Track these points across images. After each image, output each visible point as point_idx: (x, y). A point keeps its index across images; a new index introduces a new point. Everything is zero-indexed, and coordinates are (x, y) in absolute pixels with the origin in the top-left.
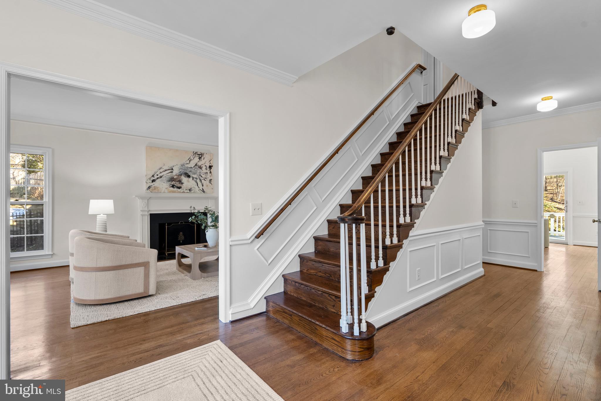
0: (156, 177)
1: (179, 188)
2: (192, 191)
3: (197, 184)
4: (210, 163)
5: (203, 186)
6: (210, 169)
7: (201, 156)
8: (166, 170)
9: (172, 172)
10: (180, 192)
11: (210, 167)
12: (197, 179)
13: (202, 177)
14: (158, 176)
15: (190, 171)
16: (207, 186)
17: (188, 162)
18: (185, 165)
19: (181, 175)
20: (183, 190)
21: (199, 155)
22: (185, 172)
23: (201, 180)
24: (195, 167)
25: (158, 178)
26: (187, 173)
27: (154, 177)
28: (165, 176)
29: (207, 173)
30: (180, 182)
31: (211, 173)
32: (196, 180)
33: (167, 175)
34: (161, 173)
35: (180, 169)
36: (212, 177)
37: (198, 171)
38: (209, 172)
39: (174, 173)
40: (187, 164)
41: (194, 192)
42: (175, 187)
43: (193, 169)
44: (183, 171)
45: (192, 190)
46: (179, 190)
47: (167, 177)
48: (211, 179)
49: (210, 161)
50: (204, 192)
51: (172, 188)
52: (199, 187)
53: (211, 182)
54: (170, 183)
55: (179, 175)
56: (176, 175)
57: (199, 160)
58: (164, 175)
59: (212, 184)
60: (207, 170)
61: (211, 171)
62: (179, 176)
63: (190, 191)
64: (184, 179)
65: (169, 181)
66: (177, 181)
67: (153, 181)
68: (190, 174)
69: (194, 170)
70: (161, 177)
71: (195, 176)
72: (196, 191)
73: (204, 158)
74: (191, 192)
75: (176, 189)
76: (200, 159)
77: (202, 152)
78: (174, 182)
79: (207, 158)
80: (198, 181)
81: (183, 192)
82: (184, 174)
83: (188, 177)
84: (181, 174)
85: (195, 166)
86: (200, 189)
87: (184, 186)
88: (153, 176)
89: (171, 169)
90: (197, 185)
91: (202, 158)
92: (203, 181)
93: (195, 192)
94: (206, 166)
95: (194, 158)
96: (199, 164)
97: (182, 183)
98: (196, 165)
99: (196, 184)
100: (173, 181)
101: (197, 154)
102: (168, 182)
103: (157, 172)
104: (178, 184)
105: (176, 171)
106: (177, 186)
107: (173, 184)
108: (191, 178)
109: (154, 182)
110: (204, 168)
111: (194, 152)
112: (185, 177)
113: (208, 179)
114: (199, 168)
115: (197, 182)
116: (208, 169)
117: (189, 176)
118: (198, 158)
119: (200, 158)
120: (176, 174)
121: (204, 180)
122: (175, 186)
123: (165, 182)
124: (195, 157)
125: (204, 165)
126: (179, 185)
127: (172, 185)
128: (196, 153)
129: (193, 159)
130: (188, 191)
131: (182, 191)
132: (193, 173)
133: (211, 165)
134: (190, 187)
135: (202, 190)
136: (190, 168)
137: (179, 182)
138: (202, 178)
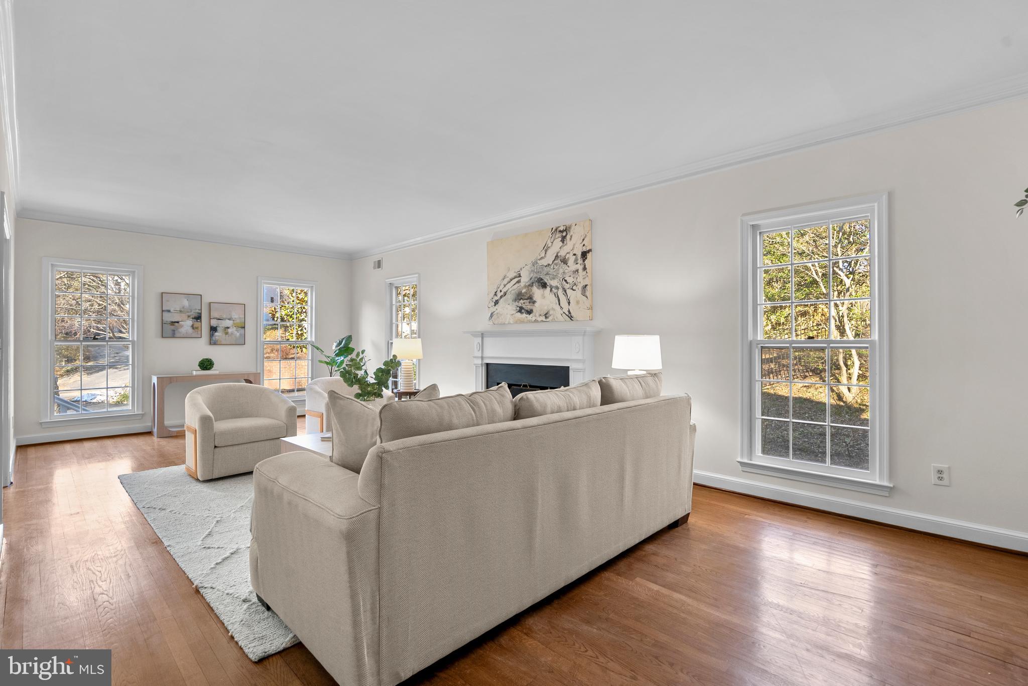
0: (499, 294)
1: (529, 312)
2: (550, 318)
3: (559, 300)
4: (584, 245)
5: (569, 303)
6: (584, 261)
7: (563, 233)
8: (511, 280)
9: (519, 282)
10: (530, 322)
11: (584, 255)
12: (557, 288)
13: (567, 283)
14: (502, 293)
15: (547, 274)
16: (578, 302)
17: (543, 255)
18: (538, 261)
19: (531, 285)
20: (536, 316)
21: (561, 232)
22: (539, 277)
23: (565, 291)
24: (556, 262)
25: (501, 297)
26: (542, 279)
27: (497, 296)
28: (510, 292)
29: (577, 271)
30: (531, 299)
31: (585, 269)
32: (556, 291)
33: (512, 288)
34: (505, 286)
35: (530, 274)
36: (587, 278)
37: (561, 271)
38: (580, 268)
39: (522, 284)
40: (542, 258)
41: (553, 321)
42: (523, 311)
43: (552, 267)
44: (535, 275)
45: (551, 315)
46: (530, 317)
47: (513, 292)
48: (586, 285)
49: (583, 240)
50: (571, 318)
51: (519, 313)
52: (561, 307)
53: (585, 292)
54: (517, 303)
55: (529, 285)
56: (525, 286)
57: (561, 244)
58: (509, 289)
59: (587, 297)
60: (577, 264)
61: (585, 266)
62: (530, 287)
63: (546, 317)
64: (537, 292)
65: (515, 300)
66: (526, 299)
67: (496, 303)
68: (547, 279)
69: (554, 269)
70: (505, 294)
71: (554, 283)
72: (557, 318)
73: (571, 237)
74: (547, 320)
75: (524, 315)
76: (563, 243)
77: (568, 224)
78: (522, 301)
79: (576, 234)
80: (560, 293)
81: (536, 321)
82: (537, 282)
83: (543, 288)
84: (533, 283)
85: (554, 260)
86: (564, 313)
87: (537, 308)
88: (496, 294)
89: (518, 276)
90: (558, 303)
91: (568, 237)
92: (569, 292)
93: (556, 320)
94: (575, 255)
95: (552, 243)
96: (562, 253)
97: (534, 302)
98: (557, 256)
99: (557, 301)
100: (520, 300)
101: (558, 231)
102: (514, 303)
103: (500, 285)
104: (528, 304)
105: (525, 279)
106: (526, 309)
107: (520, 305)
108: (548, 289)
109: (497, 305)
110: (572, 259)
111: (552, 229)
112: (538, 288)
113: (580, 286)
114: (561, 262)
115: (558, 296)
116: (580, 261)
117: (544, 285)
118: (560, 239)
119: (563, 239)
120: (524, 284)
121: (572, 289)
122: (523, 309)
123: (510, 301)
124: (554, 240)
125: (571, 254)
126: (529, 307)
127: (520, 307)
128: (556, 230)
129: (552, 245)
130: (543, 318)
131: (534, 319)
132: (551, 276)
133: (585, 249)
134: (546, 308)
135: (567, 313)
136: (546, 266)
137: (528, 300)
138: (567, 286)
